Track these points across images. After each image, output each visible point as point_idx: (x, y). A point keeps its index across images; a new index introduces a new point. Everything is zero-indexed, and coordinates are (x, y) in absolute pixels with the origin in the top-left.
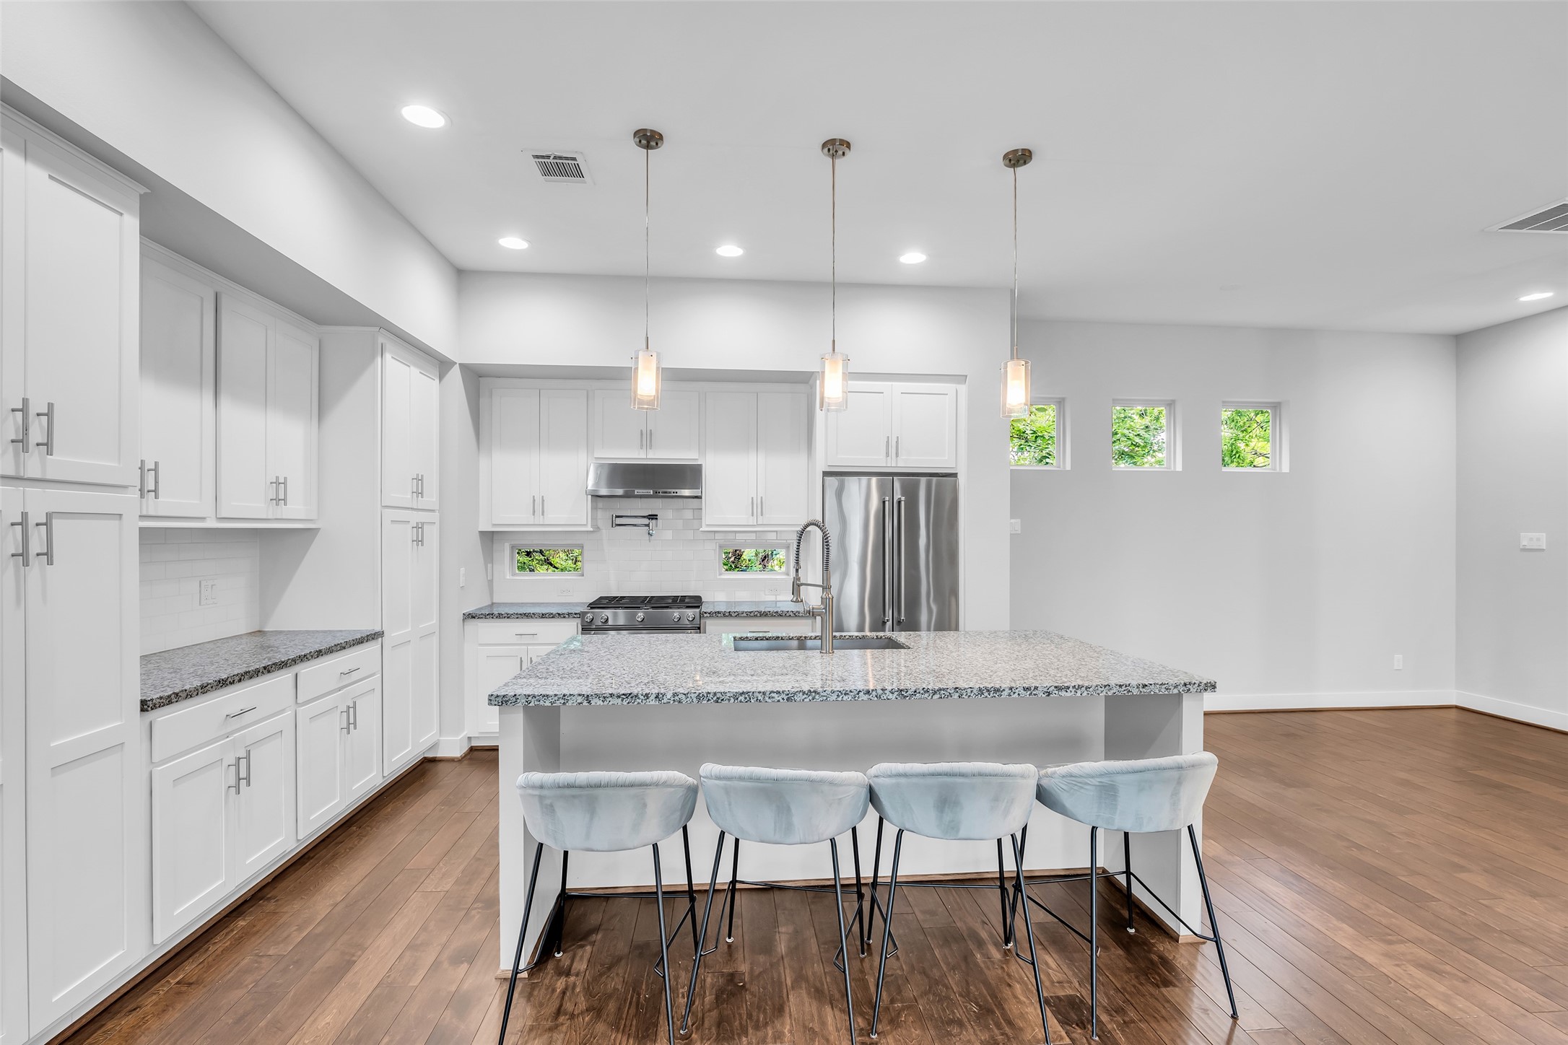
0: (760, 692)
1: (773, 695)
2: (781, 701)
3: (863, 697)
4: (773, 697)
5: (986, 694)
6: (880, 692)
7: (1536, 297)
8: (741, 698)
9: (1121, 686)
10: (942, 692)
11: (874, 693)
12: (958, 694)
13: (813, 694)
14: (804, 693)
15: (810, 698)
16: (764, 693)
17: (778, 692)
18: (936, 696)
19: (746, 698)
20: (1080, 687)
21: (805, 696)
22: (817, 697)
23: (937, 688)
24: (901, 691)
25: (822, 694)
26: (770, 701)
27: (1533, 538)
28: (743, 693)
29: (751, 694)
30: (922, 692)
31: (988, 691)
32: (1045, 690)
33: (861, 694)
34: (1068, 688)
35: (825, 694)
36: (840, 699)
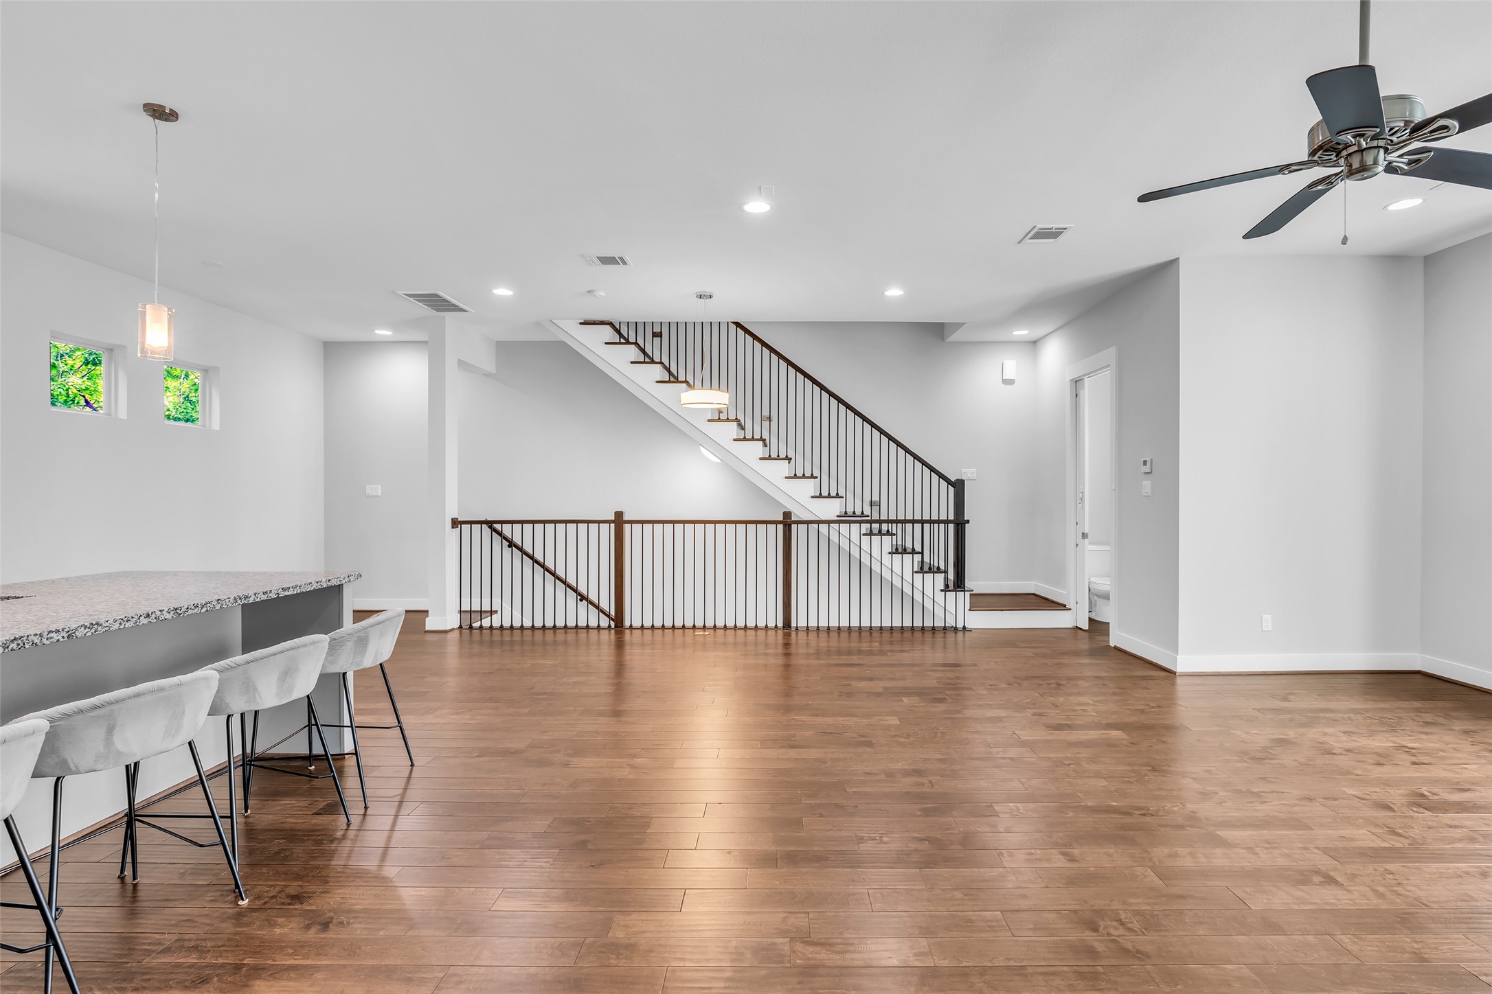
0: (35, 635)
1: (51, 635)
2: (61, 640)
3: (144, 621)
4: (51, 638)
5: (239, 602)
6: (158, 613)
7: (384, 333)
8: (14, 645)
9: (317, 582)
10: (209, 605)
11: (153, 615)
12: (220, 605)
13: (96, 626)
14: (86, 627)
15: (93, 631)
16: (41, 635)
17: (57, 631)
18: (204, 610)
19: (18, 645)
20: (296, 586)
21: (87, 630)
22: (100, 629)
23: (204, 602)
24: (176, 609)
25: (104, 625)
26: (48, 642)
27: (375, 489)
28: (15, 639)
29: (24, 639)
30: (193, 607)
31: (240, 599)
32: (276, 592)
33: (142, 618)
34: (289, 588)
35: (107, 624)
36: (122, 627)
